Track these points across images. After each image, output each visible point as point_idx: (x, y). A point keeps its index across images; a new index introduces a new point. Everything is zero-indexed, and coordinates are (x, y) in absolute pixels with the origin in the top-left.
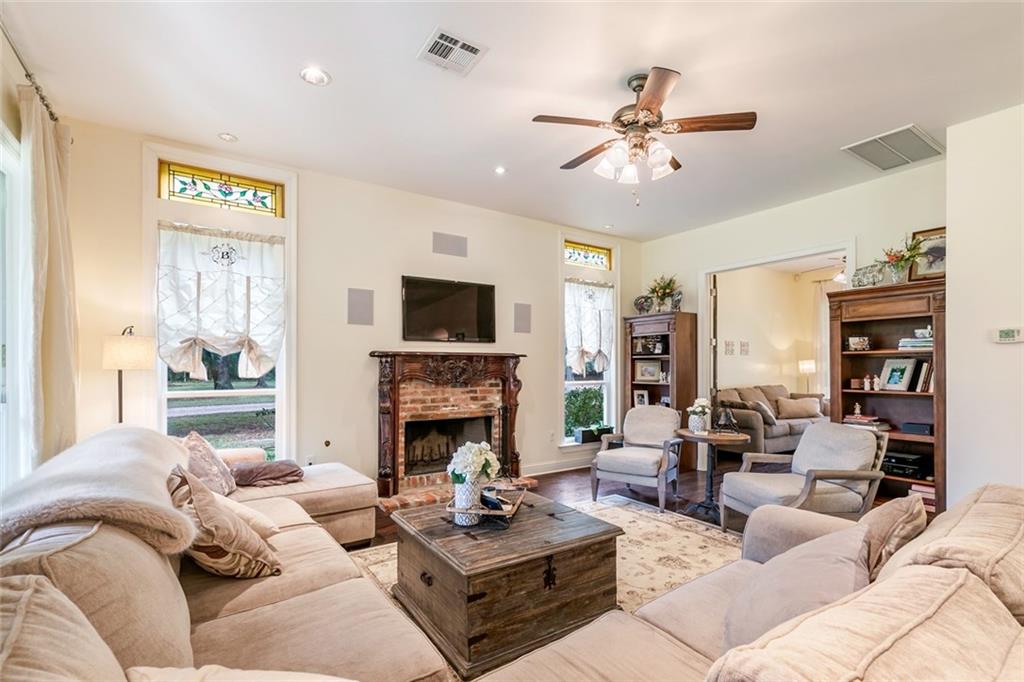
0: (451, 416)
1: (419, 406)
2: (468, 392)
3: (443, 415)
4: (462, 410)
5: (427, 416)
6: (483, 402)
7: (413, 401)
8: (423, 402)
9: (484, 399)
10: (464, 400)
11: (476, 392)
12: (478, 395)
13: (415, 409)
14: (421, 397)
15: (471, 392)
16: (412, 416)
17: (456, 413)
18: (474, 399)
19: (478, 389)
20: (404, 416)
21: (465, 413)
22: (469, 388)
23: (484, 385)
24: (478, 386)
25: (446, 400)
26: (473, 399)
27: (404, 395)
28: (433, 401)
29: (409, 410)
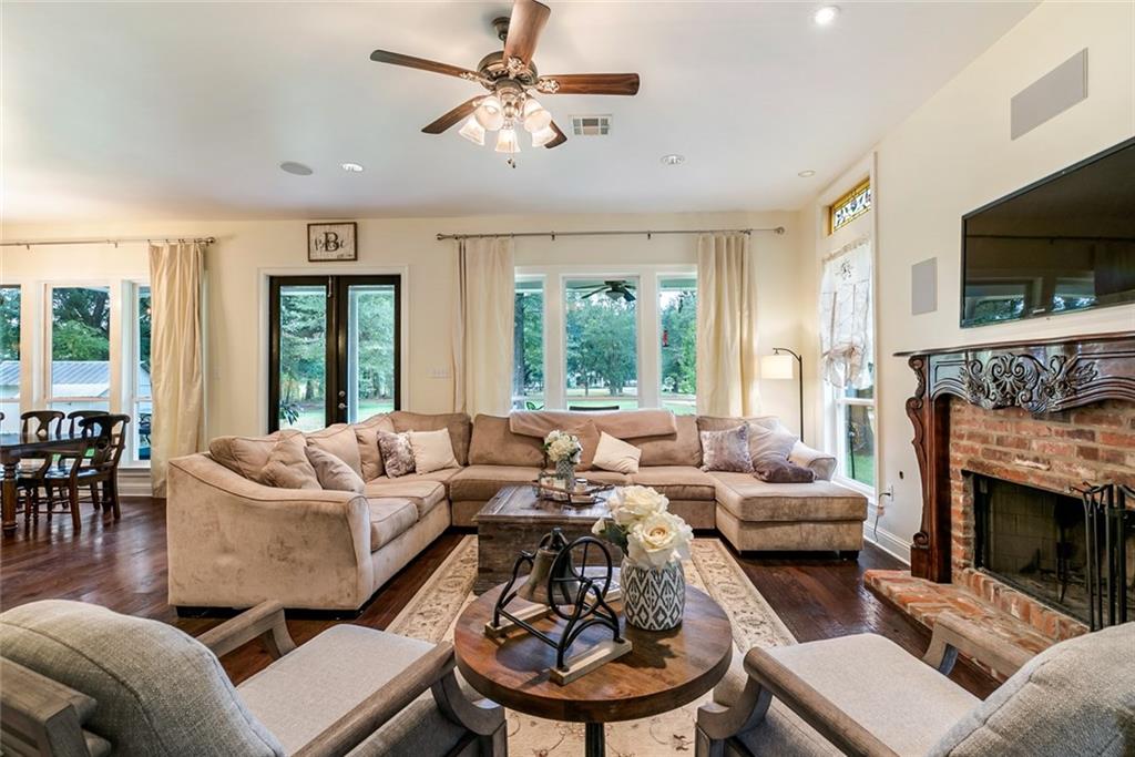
0: (1032, 481)
1: (978, 446)
2: (1071, 434)
3: (1016, 473)
4: (1056, 474)
5: (989, 468)
6: (1110, 468)
7: (971, 436)
8: (985, 440)
9: (1115, 458)
10: (1061, 452)
11: (1092, 436)
12: (1099, 444)
13: (973, 450)
14: (982, 430)
15: (1080, 434)
16: (970, 462)
17: (1042, 478)
18: (1089, 454)
19: (1098, 429)
20: (958, 458)
21: (1061, 483)
22: (1072, 426)
23: (1116, 421)
24: (1099, 421)
25: (1022, 443)
26: (1083, 452)
27: (957, 423)
28: (1000, 441)
29: (966, 450)
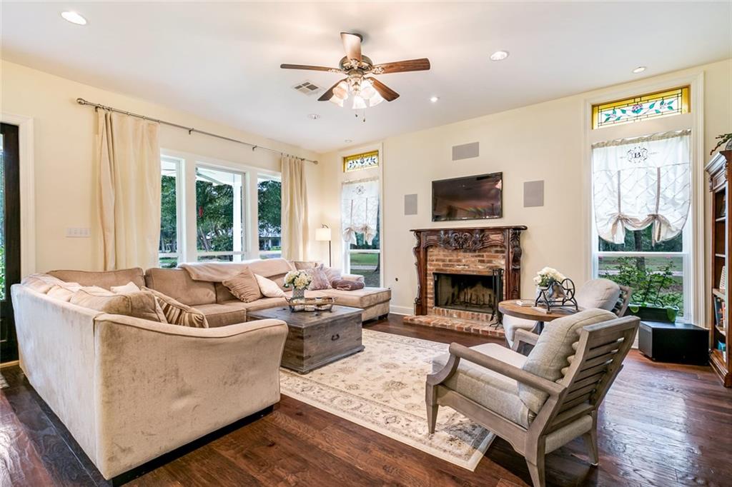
0: (463, 272)
1: (441, 263)
2: (476, 256)
3: (457, 271)
4: (471, 269)
5: (446, 270)
6: (488, 265)
7: (437, 260)
8: (443, 261)
9: (490, 262)
10: (473, 262)
11: (483, 256)
12: (485, 259)
13: (439, 265)
14: (442, 258)
15: (479, 256)
16: (437, 270)
17: (466, 271)
18: (482, 261)
19: (485, 254)
20: (431, 268)
21: (473, 271)
22: (477, 254)
23: (490, 252)
24: (485, 252)
25: (459, 261)
26: (480, 261)
27: (431, 256)
28: (450, 261)
29: (435, 265)
